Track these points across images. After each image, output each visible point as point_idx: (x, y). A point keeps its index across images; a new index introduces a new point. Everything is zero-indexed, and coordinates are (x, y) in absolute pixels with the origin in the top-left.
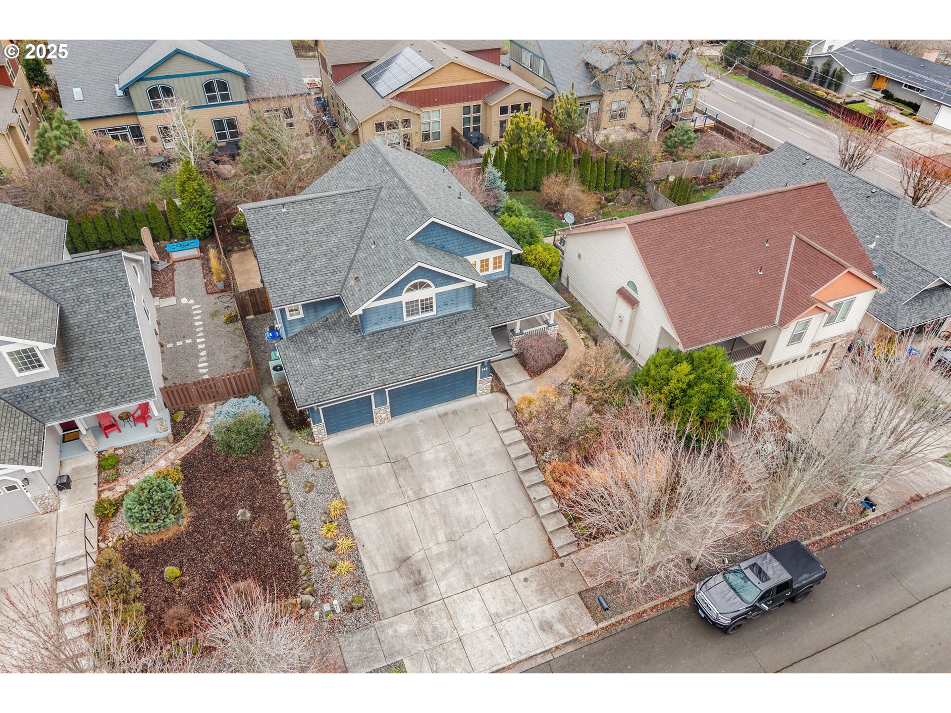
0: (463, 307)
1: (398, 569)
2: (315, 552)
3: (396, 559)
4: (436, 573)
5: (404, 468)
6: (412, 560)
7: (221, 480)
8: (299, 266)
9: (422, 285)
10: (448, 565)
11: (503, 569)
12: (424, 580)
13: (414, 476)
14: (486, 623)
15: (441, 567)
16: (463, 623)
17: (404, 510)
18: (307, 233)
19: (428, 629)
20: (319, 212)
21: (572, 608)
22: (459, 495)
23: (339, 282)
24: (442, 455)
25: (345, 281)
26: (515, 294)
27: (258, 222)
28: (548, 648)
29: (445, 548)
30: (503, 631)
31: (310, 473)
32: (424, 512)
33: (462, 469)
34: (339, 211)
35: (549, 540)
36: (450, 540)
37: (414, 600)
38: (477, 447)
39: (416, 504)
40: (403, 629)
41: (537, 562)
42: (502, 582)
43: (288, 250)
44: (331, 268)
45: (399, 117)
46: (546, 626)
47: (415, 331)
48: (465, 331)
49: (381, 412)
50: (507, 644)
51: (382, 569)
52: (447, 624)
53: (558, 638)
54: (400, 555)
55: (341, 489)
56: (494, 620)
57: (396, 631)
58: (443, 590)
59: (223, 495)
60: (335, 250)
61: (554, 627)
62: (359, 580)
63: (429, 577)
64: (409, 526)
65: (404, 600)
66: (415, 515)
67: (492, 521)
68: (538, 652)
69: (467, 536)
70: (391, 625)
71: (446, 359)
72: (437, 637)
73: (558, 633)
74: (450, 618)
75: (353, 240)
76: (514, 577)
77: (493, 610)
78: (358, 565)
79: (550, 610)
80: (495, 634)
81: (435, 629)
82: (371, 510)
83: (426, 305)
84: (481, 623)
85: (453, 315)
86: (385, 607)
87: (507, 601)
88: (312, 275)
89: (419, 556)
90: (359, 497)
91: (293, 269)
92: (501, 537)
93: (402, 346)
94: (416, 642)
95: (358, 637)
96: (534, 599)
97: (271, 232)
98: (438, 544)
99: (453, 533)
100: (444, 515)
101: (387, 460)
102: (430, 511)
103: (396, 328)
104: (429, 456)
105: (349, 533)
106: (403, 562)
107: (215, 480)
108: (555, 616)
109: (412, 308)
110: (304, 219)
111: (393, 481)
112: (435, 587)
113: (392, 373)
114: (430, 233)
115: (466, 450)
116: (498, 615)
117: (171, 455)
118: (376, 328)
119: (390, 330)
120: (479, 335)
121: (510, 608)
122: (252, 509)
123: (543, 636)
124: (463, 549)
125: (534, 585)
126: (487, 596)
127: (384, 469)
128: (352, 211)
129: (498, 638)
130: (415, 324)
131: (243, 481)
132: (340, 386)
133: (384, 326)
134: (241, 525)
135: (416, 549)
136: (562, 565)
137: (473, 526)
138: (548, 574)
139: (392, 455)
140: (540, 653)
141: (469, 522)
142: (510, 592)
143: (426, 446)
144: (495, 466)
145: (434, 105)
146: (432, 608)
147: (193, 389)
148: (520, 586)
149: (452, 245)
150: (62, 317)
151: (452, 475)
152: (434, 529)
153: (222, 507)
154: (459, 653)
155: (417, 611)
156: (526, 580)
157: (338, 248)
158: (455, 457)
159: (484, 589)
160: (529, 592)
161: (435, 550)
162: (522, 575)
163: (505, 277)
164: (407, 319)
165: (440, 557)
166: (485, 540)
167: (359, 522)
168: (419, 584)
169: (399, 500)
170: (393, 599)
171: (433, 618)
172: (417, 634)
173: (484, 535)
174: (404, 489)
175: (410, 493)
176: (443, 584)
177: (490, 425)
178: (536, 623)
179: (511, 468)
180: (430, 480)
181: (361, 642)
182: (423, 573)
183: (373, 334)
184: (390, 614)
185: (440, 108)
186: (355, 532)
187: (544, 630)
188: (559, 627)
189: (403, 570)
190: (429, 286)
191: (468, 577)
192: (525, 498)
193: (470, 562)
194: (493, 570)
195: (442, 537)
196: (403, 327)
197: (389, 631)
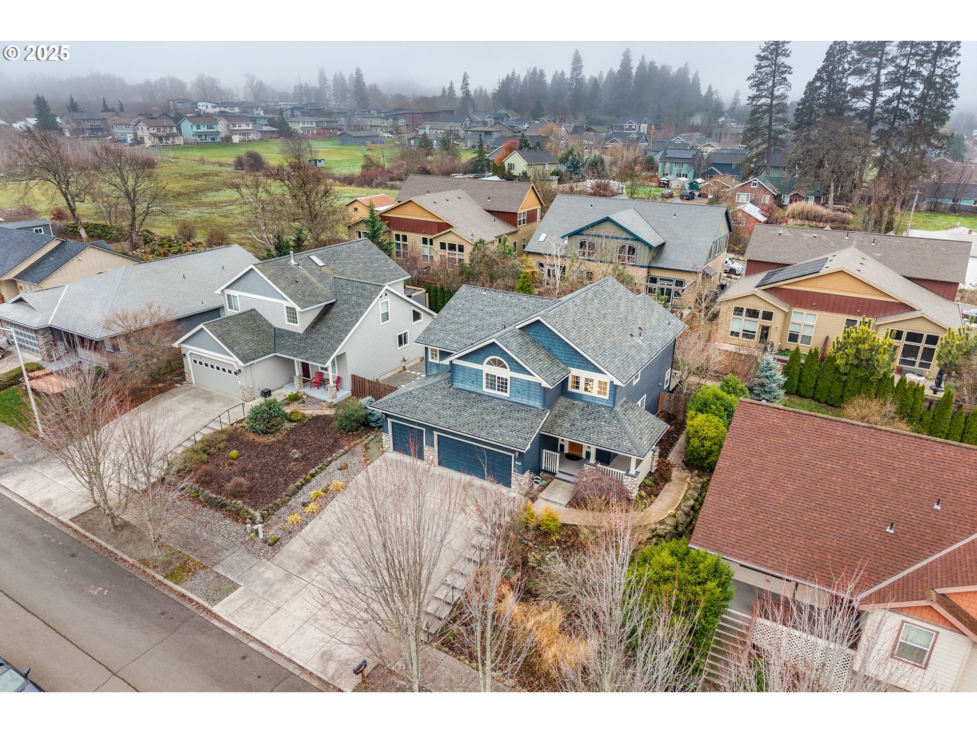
0: (534, 402)
1: (315, 546)
2: (297, 501)
9: (500, 364)
12: (316, 564)
16: (295, 604)
19: (277, 587)
26: (603, 423)
28: (306, 667)
30: (303, 631)
37: (296, 568)
40: (268, 575)
45: (762, 308)
46: (327, 656)
47: (485, 401)
48: (518, 420)
49: (431, 453)
50: (292, 639)
51: (309, 539)
52: (287, 596)
53: (320, 670)
57: (264, 572)
58: (316, 580)
61: (330, 663)
62: (292, 532)
63: (322, 565)
65: (293, 564)
68: (298, 662)
70: (268, 568)
71: (482, 430)
72: (273, 595)
73: (326, 668)
74: (294, 595)
78: (303, 525)
79: (345, 652)
80: (297, 627)
81: (279, 591)
83: (502, 385)
84: (303, 615)
85: (523, 405)
86: (279, 557)
91: (449, 327)
93: (465, 406)
94: (261, 587)
95: (247, 556)
96: (349, 636)
103: (475, 393)
106: (323, 544)
108: (342, 658)
109: (492, 381)
112: (316, 573)
114: (540, 331)
118: (461, 386)
119: (470, 392)
120: (525, 428)
123: (316, 659)
129: (294, 630)
130: (490, 396)
132: (402, 408)
133: (468, 387)
134: (288, 459)
140: (298, 665)
145: (811, 309)
146: (297, 581)
147: (367, 385)
149: (558, 351)
154: (266, 614)
155: (288, 575)
163: (608, 407)
164: (486, 390)
167: (337, 504)
168: (311, 563)
170: (290, 558)
171: (288, 586)
172: (268, 583)
176: (320, 579)
178: (325, 649)
181: (244, 560)
182: (322, 561)
183: (457, 389)
184: (277, 562)
185: (817, 313)
188: (332, 666)
189: (317, 548)
190: (504, 367)
196: (480, 394)
197: (262, 569)
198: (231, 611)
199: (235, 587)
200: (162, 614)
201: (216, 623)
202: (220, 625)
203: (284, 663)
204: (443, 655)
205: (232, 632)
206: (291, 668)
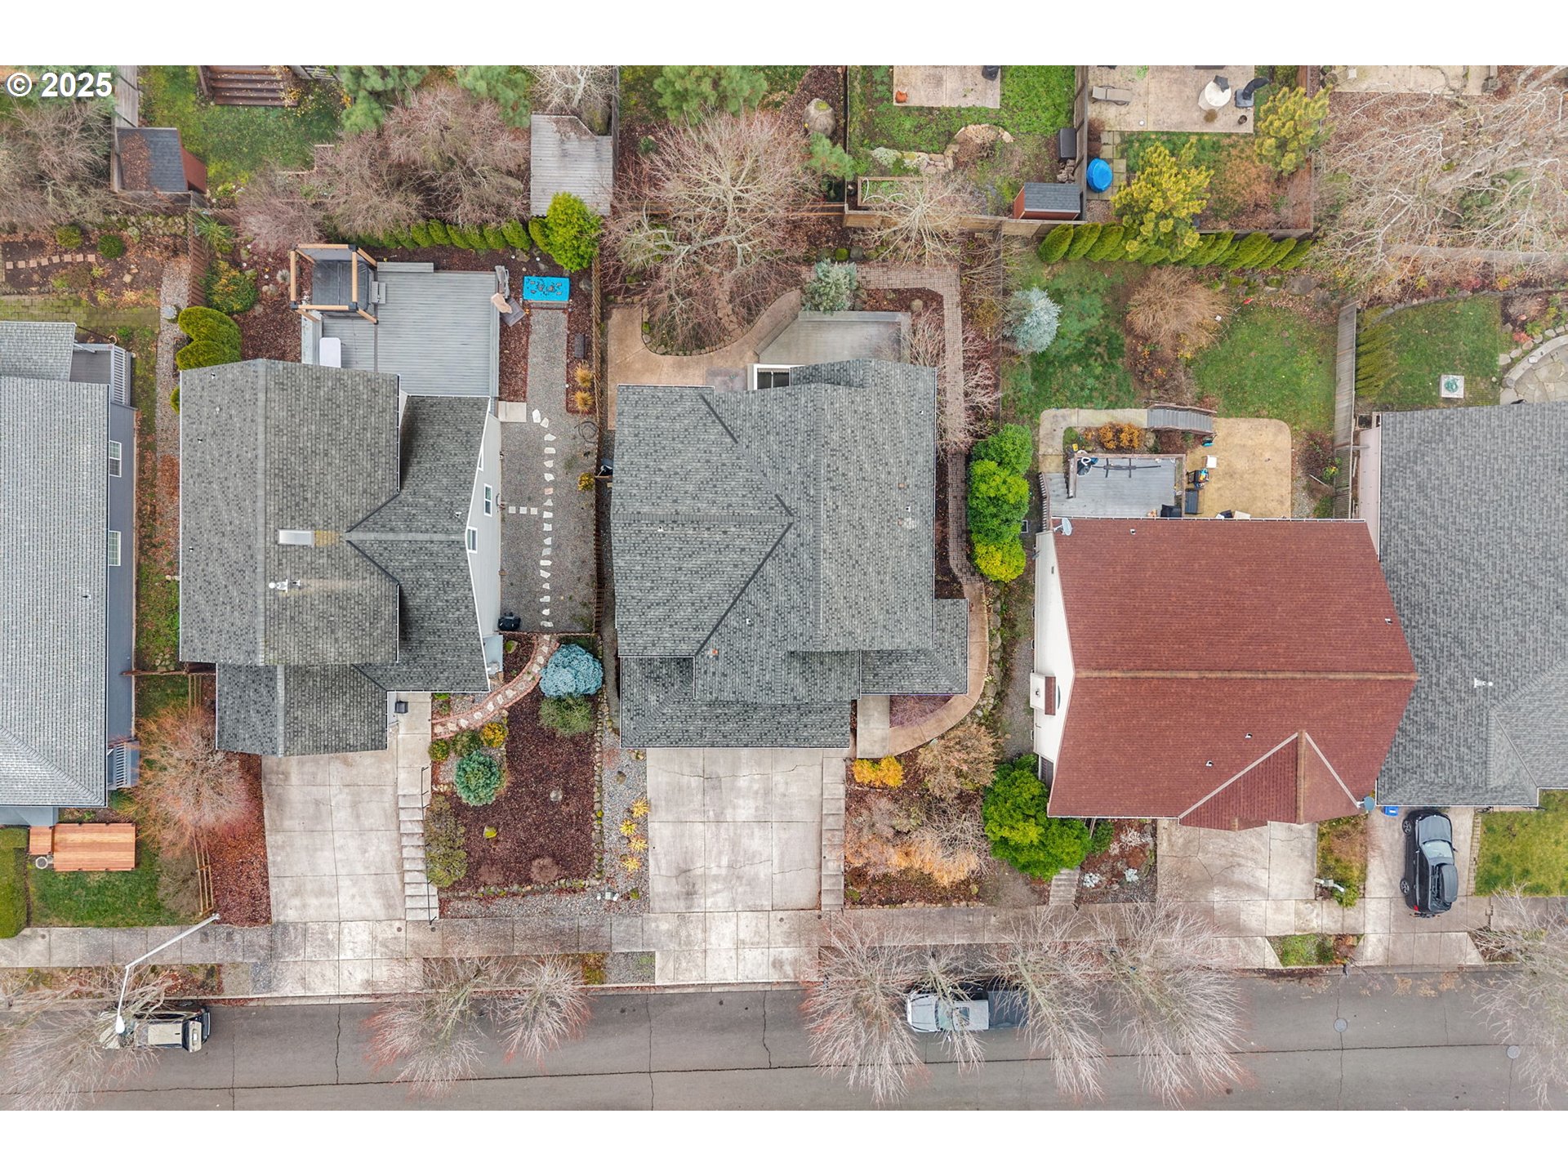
1: (677, 877)
2: (611, 841)
3: (678, 868)
4: (708, 891)
5: (714, 788)
6: (692, 873)
7: (543, 747)
8: (659, 612)
10: (720, 887)
11: (767, 905)
12: (695, 893)
13: (720, 799)
14: (731, 946)
15: (714, 887)
16: (713, 939)
17: (701, 826)
18: (680, 569)
19: (683, 933)
20: (702, 543)
21: (806, 958)
22: (756, 830)
23: (698, 642)
24: (756, 786)
25: (705, 642)
27: (625, 541)
28: (770, 981)
29: (724, 872)
30: (742, 956)
31: (626, 762)
32: (717, 836)
33: (769, 806)
34: (728, 546)
35: (820, 893)
36: (730, 866)
37: (681, 906)
38: (794, 789)
39: (713, 826)
40: (664, 926)
41: (800, 907)
42: (760, 915)
43: (652, 588)
44: (694, 622)
46: (777, 964)
50: (740, 967)
51: (663, 872)
52: (700, 936)
54: (683, 866)
55: (649, 789)
56: (739, 944)
57: (657, 927)
58: (708, 905)
59: (541, 765)
60: (706, 600)
61: (784, 967)
62: (642, 876)
63: (701, 891)
64: (699, 843)
65: (673, 903)
66: (709, 836)
67: (776, 862)
68: (761, 981)
69: (747, 868)
70: (656, 920)
72: (689, 943)
73: (785, 972)
74: (705, 931)
75: (731, 592)
76: (772, 914)
77: (741, 936)
78: (644, 863)
79: (788, 953)
80: (734, 956)
81: (689, 935)
82: (670, 818)
84: (728, 944)
86: (656, 904)
87: (757, 933)
88: (671, 626)
89: (699, 872)
90: (663, 803)
92: (778, 878)
94: (671, 942)
95: (627, 921)
96: (779, 939)
97: (638, 558)
98: (719, 866)
99: (736, 861)
100: (735, 844)
101: (701, 774)
102: (723, 835)
104: (742, 783)
105: (644, 836)
106: (684, 872)
107: (536, 746)
108: (790, 959)
110: (681, 549)
111: (700, 797)
112: (703, 901)
113: (725, 737)
115: (781, 788)
116: (743, 942)
117: (500, 699)
121: (756, 939)
122: (566, 790)
123: (772, 971)
124: (739, 878)
125: (785, 927)
126: (742, 923)
127: (695, 782)
128: (743, 550)
129: (735, 960)
131: (562, 754)
134: (553, 805)
135: (699, 865)
136: (820, 917)
137: (756, 861)
138: (803, 921)
139: (708, 771)
140: (762, 983)
141: (754, 856)
142: (763, 928)
143: (745, 772)
144: (804, 813)
146: (694, 917)
148: (774, 924)
150: (402, 598)
151: (757, 808)
152: (720, 853)
153: (539, 780)
154: (700, 961)
155: (681, 916)
156: (781, 920)
157: (710, 598)
158: (768, 792)
159: (743, 915)
160: (778, 931)
161: (714, 871)
162: (780, 915)
165: (716, 878)
166: (762, 875)
167: (656, 825)
168: (690, 894)
169: (698, 817)
170: (664, 900)
171: (691, 926)
172: (673, 935)
173: (763, 871)
174: (707, 808)
175: (711, 813)
176: (710, 901)
177: (818, 769)
178: (771, 959)
179: (818, 819)
180: (734, 807)
181: (628, 926)
182: (697, 887)
184: (658, 910)
186: (650, 834)
187: (774, 967)
188: (788, 969)
189: (681, 879)
191: (733, 901)
192: (816, 851)
193: (740, 890)
194: (758, 902)
195: (725, 861)
197: (653, 925)
198: (671, 975)
199: (652, 955)
200: (623, 1011)
201: (671, 991)
202: (676, 991)
203: (753, 988)
204: (859, 912)
205: (691, 990)
206: (760, 988)
